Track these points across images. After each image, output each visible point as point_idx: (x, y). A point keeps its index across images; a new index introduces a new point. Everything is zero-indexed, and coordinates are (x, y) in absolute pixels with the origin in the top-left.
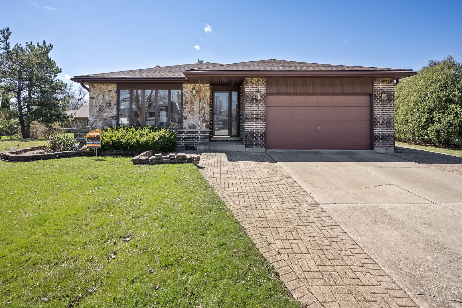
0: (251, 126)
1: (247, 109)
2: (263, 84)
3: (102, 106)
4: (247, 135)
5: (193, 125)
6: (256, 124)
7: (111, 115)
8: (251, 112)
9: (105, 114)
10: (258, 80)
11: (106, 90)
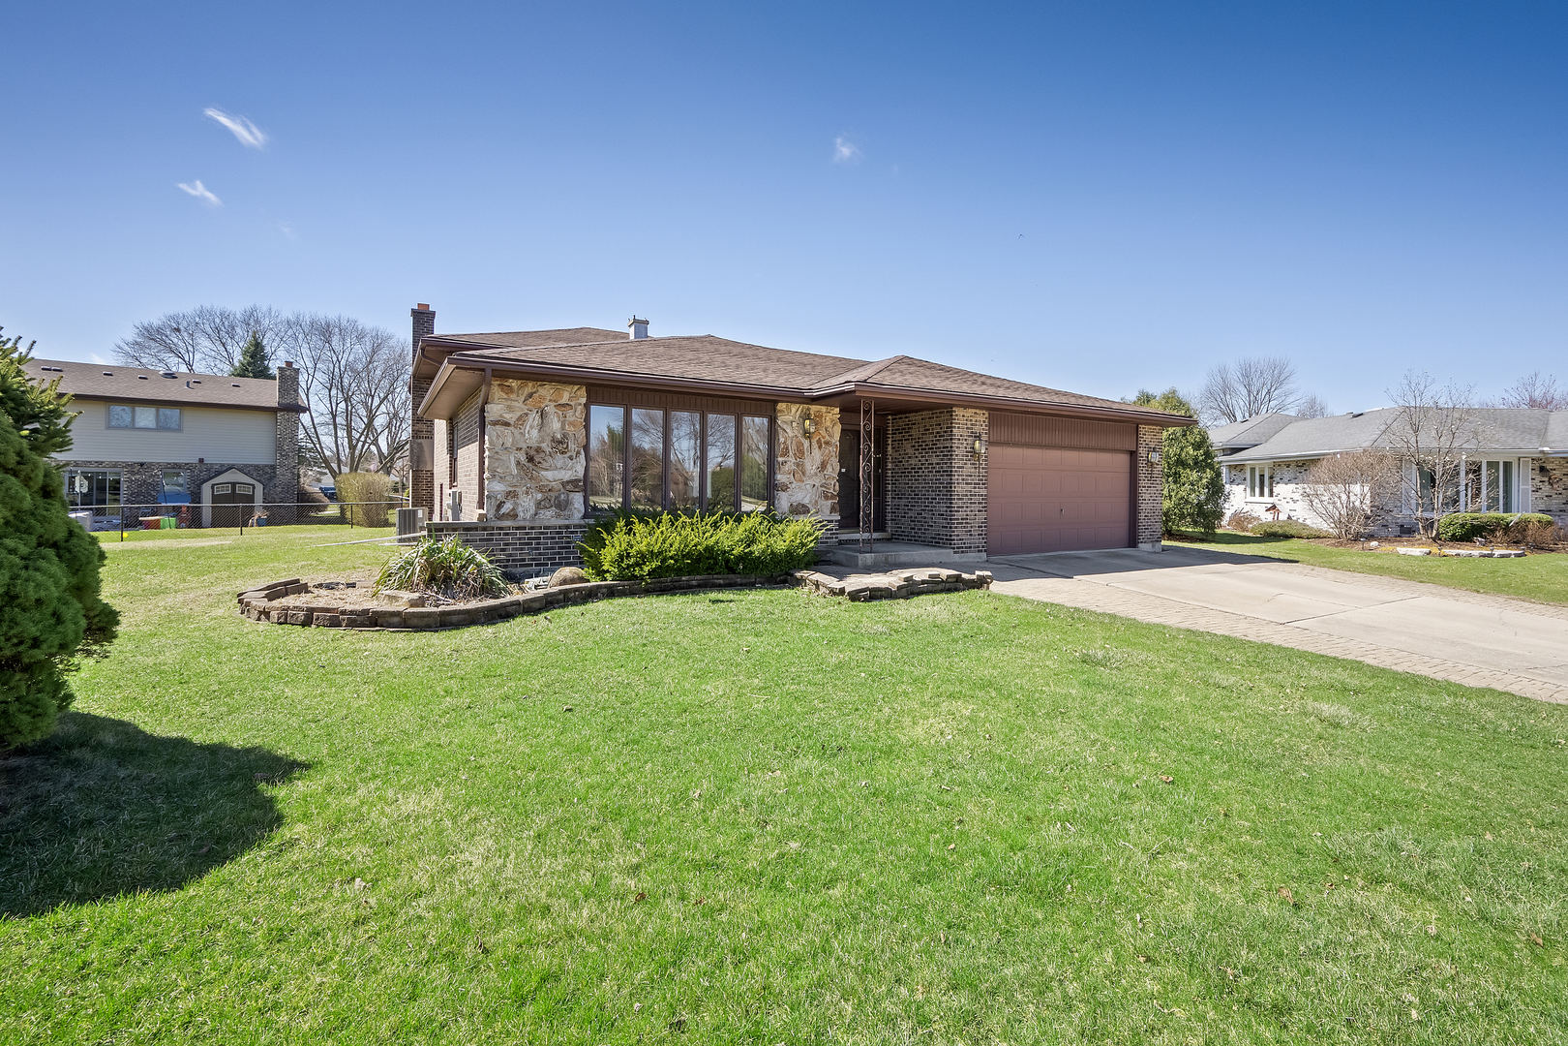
0: (962, 507)
1: (956, 471)
2: (984, 422)
3: (539, 450)
4: (956, 527)
5: (803, 506)
6: (971, 503)
7: (567, 476)
8: (963, 480)
9: (549, 475)
10: (975, 413)
11: (550, 401)
